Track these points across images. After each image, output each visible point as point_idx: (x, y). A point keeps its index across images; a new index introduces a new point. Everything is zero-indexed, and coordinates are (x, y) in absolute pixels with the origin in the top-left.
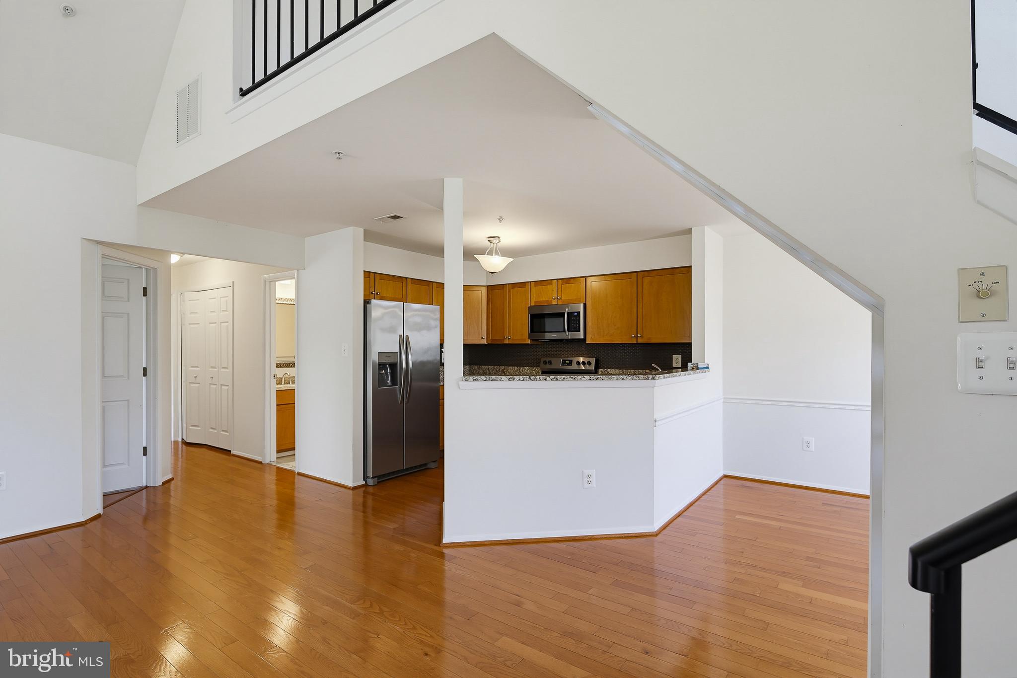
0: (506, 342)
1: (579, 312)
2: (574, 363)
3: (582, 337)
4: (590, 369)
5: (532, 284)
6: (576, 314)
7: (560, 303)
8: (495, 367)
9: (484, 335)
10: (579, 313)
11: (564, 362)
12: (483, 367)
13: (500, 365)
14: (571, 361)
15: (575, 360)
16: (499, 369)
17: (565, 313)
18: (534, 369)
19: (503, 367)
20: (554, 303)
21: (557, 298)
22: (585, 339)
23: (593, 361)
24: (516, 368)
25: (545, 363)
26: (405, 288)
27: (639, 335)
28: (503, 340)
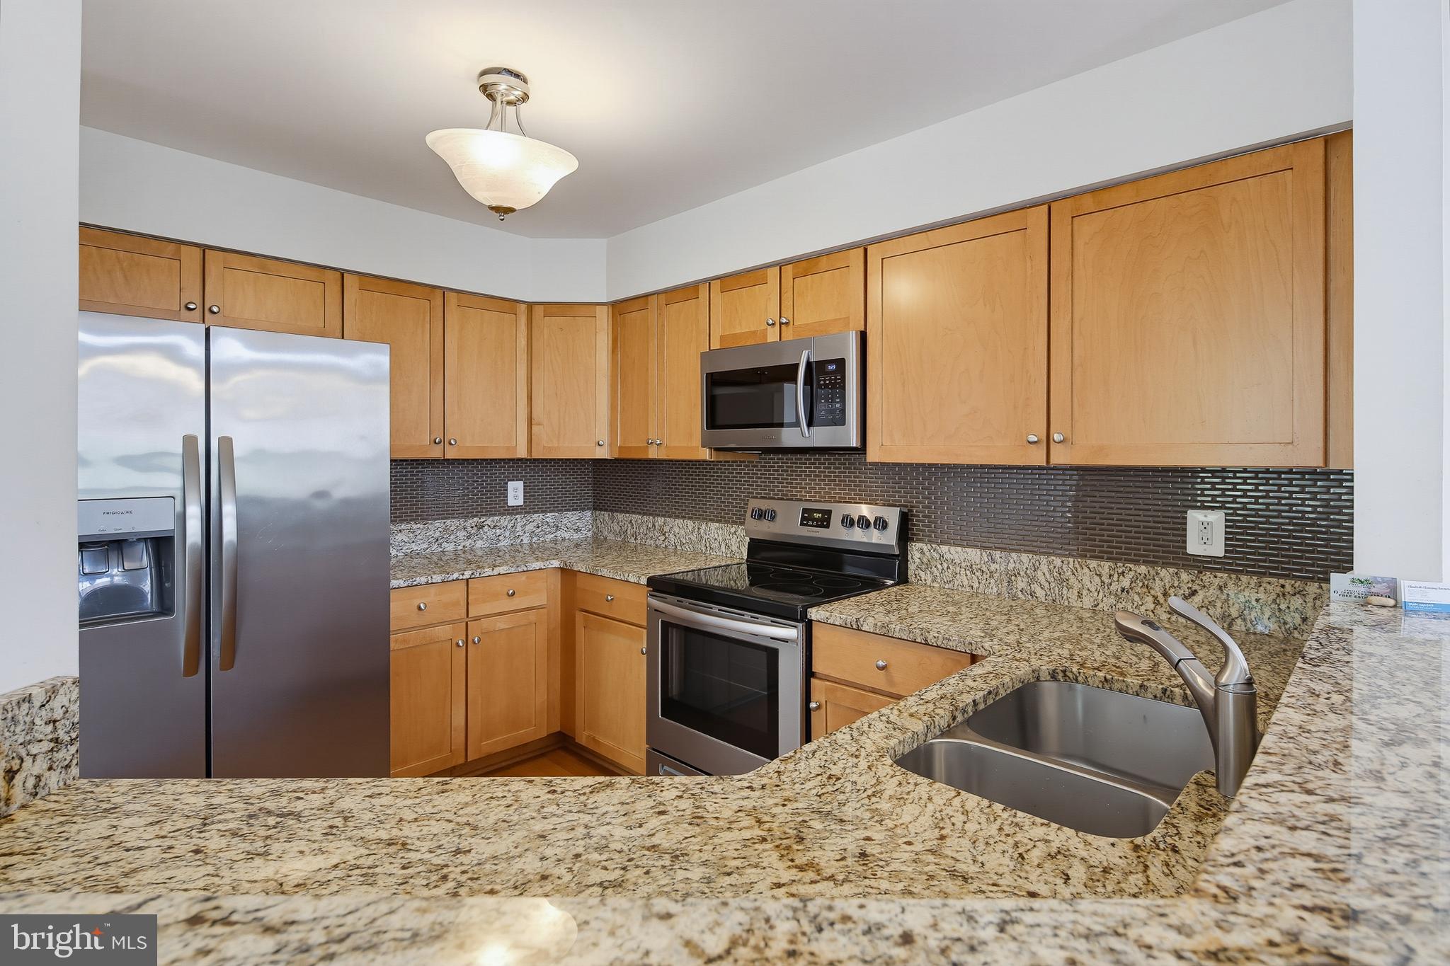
0: (653, 454)
1: (843, 360)
2: (836, 520)
3: (854, 442)
4: (883, 542)
5: (716, 285)
6: (831, 367)
7: (788, 335)
8: (645, 518)
9: (604, 437)
10: (841, 363)
11: (808, 518)
12: (620, 516)
13: (655, 515)
14: (829, 512)
15: (839, 511)
16: (654, 525)
17: (796, 366)
18: (733, 530)
19: (661, 520)
20: (773, 336)
21: (781, 324)
22: (862, 449)
23: (892, 516)
24: (690, 523)
25: (760, 515)
26: (334, 309)
27: (1057, 437)
28: (646, 449)
